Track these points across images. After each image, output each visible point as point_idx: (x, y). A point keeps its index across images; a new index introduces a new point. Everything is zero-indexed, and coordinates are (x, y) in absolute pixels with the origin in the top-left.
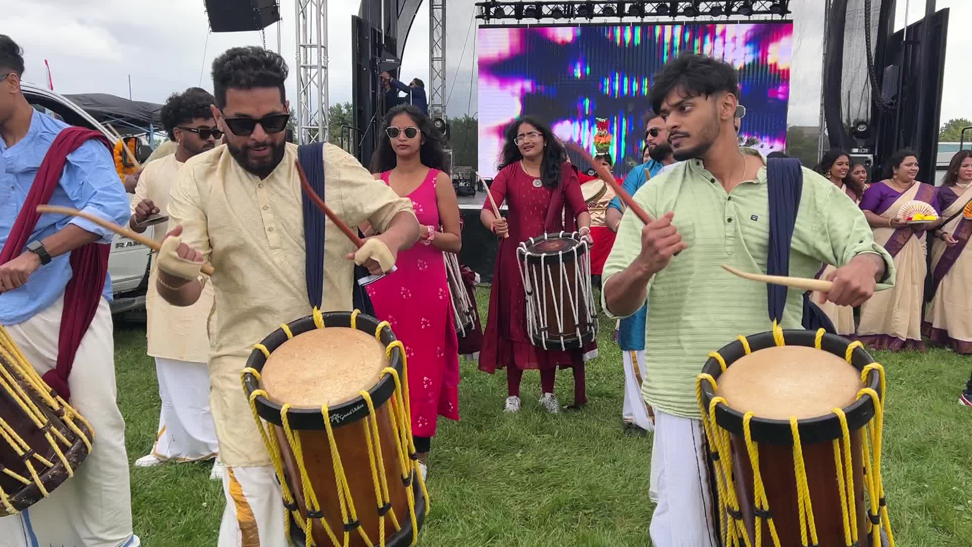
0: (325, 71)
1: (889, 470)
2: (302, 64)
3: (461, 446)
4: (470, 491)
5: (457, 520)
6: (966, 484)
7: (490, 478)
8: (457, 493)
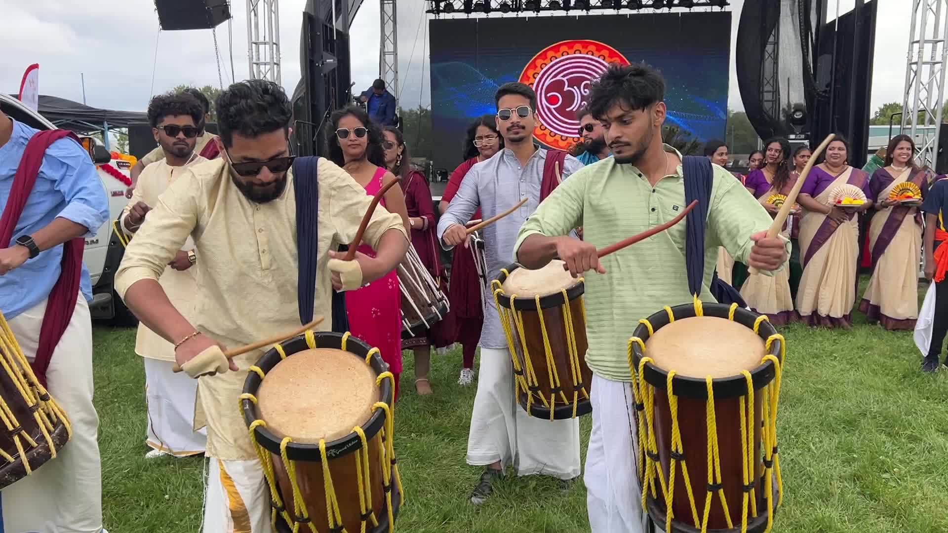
0: (277, 67)
1: (821, 442)
2: (254, 61)
3: (416, 432)
4: (425, 476)
5: (413, 504)
6: (893, 454)
7: (444, 462)
8: (413, 479)
